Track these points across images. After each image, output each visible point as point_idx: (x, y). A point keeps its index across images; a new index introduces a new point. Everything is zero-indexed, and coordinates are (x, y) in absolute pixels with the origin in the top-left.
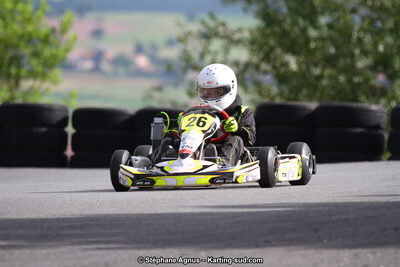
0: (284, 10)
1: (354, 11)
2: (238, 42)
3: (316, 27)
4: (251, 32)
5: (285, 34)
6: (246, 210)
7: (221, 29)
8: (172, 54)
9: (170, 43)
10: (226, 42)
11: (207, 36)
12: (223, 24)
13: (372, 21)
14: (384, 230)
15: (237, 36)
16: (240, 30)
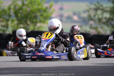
4: (110, 8)
7: (101, 7)
8: (85, 15)
9: (85, 12)
10: (102, 11)
11: (96, 10)
12: (102, 5)
15: (106, 9)
16: (107, 7)
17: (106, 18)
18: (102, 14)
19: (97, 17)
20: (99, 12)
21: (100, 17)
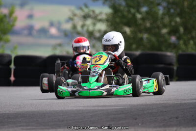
0: (124, 3)
1: (159, 4)
2: (100, 20)
3: (140, 13)
4: (106, 14)
5: (123, 17)
6: (100, 108)
7: (91, 13)
8: (68, 26)
9: (67, 21)
11: (85, 17)
12: (94, 12)
13: (169, 9)
14: (171, 118)
15: (99, 17)
16: (101, 13)
17: (99, 31)
18: (94, 24)
20: (89, 22)
21: (91, 28)
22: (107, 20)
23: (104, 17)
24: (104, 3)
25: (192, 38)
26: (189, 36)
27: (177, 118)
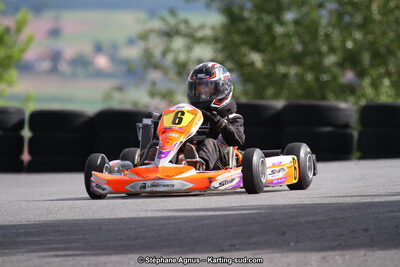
0: (249, 5)
1: (321, 6)
2: (201, 40)
3: (282, 23)
4: (213, 28)
5: (249, 31)
7: (182, 27)
8: (133, 53)
9: (131, 42)
10: (189, 40)
11: (169, 34)
12: (186, 22)
13: (341, 16)
15: (200, 34)
16: (202, 27)
18: (189, 49)
19: (170, 57)
20: (178, 43)
21: (182, 57)
22: (216, 40)
23: (208, 32)
24: (208, 6)
25: (388, 74)
26: (382, 70)
27: (366, 230)
